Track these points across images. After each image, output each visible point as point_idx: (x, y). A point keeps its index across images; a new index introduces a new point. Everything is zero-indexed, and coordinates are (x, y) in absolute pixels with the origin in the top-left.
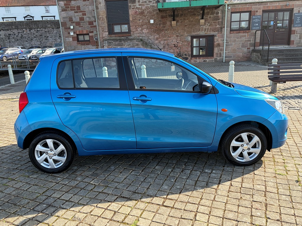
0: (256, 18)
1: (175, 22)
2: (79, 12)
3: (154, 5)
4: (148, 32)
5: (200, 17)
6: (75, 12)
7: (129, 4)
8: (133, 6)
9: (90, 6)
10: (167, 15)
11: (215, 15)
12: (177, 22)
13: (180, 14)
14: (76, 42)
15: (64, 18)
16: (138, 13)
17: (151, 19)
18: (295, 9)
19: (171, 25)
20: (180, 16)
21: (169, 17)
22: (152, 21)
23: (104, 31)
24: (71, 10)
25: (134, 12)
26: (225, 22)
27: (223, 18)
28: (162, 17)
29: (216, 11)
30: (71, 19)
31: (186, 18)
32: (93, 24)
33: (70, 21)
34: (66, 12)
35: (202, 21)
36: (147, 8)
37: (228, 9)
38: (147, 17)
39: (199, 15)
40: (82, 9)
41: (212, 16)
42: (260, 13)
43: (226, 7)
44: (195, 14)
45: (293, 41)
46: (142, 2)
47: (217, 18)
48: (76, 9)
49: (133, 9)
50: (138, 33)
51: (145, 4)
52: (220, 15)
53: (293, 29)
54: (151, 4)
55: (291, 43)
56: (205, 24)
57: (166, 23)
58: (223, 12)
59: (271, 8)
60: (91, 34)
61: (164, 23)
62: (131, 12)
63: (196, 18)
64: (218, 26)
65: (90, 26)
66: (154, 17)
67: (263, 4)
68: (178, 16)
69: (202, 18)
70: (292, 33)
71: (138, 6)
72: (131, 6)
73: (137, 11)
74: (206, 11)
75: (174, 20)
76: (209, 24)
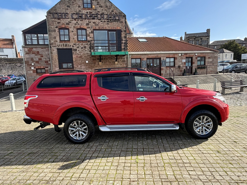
0: (144, 62)
1: (101, 63)
2: (38, 55)
3: (88, 52)
4: (85, 68)
5: (115, 60)
6: (35, 55)
7: (73, 52)
8: (75, 53)
9: (46, 51)
10: (96, 59)
11: (123, 59)
12: (102, 62)
13: (103, 58)
14: (36, 73)
15: (27, 58)
16: (78, 57)
17: (86, 60)
18: (162, 58)
19: (99, 64)
20: (103, 59)
21: (97, 60)
22: (87, 62)
23: (56, 67)
24: (33, 53)
25: (76, 56)
26: (128, 63)
27: (127, 61)
28: (93, 60)
29: (123, 57)
30: (32, 59)
31: (107, 60)
32: (48, 63)
33: (31, 60)
34: (29, 54)
35: (116, 62)
36: (84, 54)
37: (129, 56)
38: (84, 59)
39: (114, 59)
40: (40, 53)
41: (121, 60)
42: (145, 59)
43: (129, 55)
44: (112, 59)
45: (163, 74)
46: (81, 51)
47: (124, 61)
48: (36, 53)
49: (75, 54)
50: (79, 69)
51: (83, 52)
52: (125, 59)
53: (162, 68)
54: (86, 52)
55: (162, 75)
56: (118, 64)
57: (96, 63)
58: (127, 58)
59: (150, 57)
60: (46, 69)
61: (95, 63)
62: (74, 56)
63: (113, 61)
64: (125, 65)
65: (46, 63)
66: (89, 59)
67: (146, 55)
68: (102, 59)
69: (116, 61)
70: (162, 69)
71: (78, 53)
72: (74, 53)
73: (78, 56)
74: (118, 57)
75: (100, 61)
76: (120, 64)
